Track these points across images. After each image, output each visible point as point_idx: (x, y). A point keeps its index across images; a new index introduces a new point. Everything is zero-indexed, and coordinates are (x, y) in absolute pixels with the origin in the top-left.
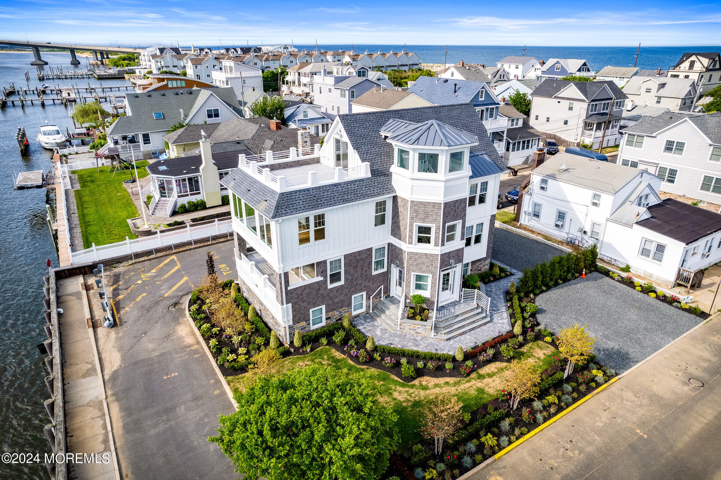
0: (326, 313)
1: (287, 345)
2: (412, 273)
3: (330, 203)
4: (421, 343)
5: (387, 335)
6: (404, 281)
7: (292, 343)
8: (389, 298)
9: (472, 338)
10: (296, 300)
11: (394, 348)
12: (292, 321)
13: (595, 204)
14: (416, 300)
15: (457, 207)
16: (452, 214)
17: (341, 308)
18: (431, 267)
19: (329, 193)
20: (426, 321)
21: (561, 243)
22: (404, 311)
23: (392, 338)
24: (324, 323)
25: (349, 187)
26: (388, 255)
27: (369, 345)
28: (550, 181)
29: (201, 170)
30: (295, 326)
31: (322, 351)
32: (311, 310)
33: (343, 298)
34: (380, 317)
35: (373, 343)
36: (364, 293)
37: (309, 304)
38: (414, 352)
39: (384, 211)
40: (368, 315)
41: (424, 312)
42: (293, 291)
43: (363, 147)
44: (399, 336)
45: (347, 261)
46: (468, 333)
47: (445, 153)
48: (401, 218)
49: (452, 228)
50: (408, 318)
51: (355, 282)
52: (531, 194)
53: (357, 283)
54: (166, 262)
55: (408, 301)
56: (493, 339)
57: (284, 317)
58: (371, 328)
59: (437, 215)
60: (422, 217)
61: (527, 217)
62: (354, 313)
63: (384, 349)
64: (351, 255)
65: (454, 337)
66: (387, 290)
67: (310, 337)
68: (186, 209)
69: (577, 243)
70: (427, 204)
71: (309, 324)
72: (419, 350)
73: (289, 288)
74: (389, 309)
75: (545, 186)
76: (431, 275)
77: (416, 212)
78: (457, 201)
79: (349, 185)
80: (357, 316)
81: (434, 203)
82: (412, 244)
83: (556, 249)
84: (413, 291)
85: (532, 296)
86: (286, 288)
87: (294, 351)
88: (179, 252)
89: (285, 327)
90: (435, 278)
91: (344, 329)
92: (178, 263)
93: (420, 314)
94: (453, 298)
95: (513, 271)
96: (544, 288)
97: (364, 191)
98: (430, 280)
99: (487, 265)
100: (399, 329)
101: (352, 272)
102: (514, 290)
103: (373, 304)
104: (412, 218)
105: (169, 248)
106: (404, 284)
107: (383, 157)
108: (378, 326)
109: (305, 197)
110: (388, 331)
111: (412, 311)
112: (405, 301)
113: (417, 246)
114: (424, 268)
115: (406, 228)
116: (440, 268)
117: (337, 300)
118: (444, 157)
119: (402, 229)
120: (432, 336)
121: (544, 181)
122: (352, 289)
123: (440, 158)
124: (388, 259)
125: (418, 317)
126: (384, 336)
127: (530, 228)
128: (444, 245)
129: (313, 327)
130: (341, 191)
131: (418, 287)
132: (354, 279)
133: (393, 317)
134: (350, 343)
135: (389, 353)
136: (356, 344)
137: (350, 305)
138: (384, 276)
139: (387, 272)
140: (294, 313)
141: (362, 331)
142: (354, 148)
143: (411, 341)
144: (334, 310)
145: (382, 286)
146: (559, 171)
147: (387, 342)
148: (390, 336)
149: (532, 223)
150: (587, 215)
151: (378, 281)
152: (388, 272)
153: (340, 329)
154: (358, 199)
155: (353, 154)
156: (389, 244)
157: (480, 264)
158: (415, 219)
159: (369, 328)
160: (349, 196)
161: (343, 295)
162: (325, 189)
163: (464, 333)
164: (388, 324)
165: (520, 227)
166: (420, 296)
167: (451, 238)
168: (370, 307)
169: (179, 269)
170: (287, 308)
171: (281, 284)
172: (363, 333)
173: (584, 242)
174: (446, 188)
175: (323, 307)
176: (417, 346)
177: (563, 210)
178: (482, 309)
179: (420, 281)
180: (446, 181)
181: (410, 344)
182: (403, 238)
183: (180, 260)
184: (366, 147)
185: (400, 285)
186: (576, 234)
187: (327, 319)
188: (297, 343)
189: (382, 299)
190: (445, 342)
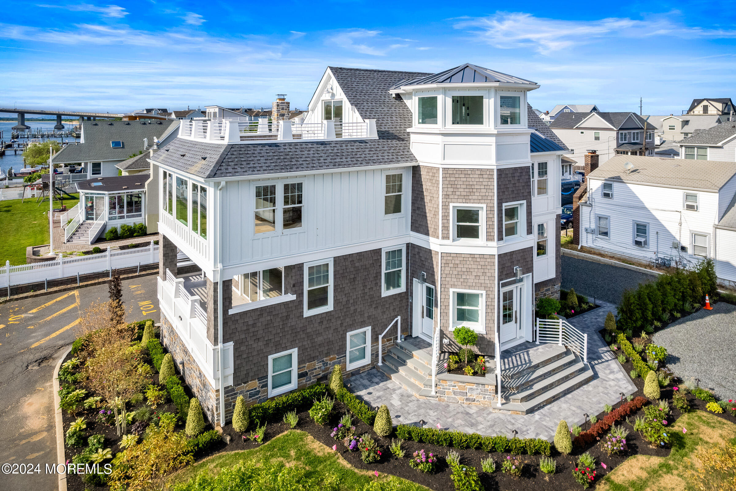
0: (300, 363)
1: (219, 429)
2: (452, 290)
3: (311, 165)
4: (480, 419)
5: (412, 406)
6: (436, 306)
7: (229, 423)
8: (411, 340)
9: (574, 408)
10: (243, 336)
11: (430, 430)
12: (232, 377)
13: (690, 207)
14: (462, 336)
15: (517, 178)
16: (510, 189)
17: (327, 355)
18: (482, 278)
19: (312, 152)
20: (483, 375)
21: (649, 266)
22: (440, 360)
23: (422, 411)
24: (293, 385)
25: (344, 147)
26: (407, 263)
27: (380, 426)
28: (616, 185)
29: (146, 186)
30: (238, 389)
31: (286, 440)
32: (271, 358)
33: (330, 336)
34: (396, 372)
35: (389, 421)
36: (368, 330)
37: (267, 345)
38: (472, 438)
39: (400, 190)
40: (374, 371)
41: (476, 360)
42: (238, 318)
43: (365, 104)
44: (435, 408)
45: (338, 268)
46: (562, 399)
47: (493, 93)
48: (427, 200)
49: (512, 213)
50: (449, 371)
51: (352, 308)
52: (591, 205)
53: (355, 311)
54: (59, 299)
55: (446, 341)
56: (614, 408)
57: (215, 371)
58: (381, 393)
59: (488, 188)
60: (463, 194)
61: (590, 236)
62: (351, 367)
63: (409, 433)
64: (345, 258)
65: (539, 407)
66: (408, 326)
67: (265, 410)
68: (117, 234)
69: (673, 264)
70: (469, 172)
71: (266, 385)
72: (479, 433)
73: (231, 312)
74: (411, 357)
75: (610, 193)
76: (484, 292)
77: (453, 185)
78: (515, 169)
79: (344, 145)
80: (356, 372)
81: (481, 170)
82: (448, 238)
83: (646, 274)
84: (453, 323)
85: (643, 335)
86: (225, 312)
87: (231, 440)
88: (87, 286)
89: (218, 391)
90: (491, 296)
91: (331, 394)
92: (78, 300)
93: (470, 362)
94: (521, 337)
95: (598, 302)
96: (659, 324)
97: (368, 155)
98: (482, 301)
99: (556, 292)
100: (433, 393)
101: (347, 288)
102: (613, 325)
103: (383, 350)
104: (446, 196)
105: (73, 280)
106: (437, 312)
107: (394, 119)
108: (394, 390)
109: (271, 154)
110: (413, 398)
111: (456, 358)
112: (441, 341)
113: (456, 243)
114: (471, 279)
115: (436, 214)
116: (500, 279)
117: (319, 340)
118: (492, 101)
119: (429, 216)
120: (499, 405)
121: (607, 186)
122: (348, 320)
123: (485, 101)
124: (407, 270)
125: (468, 369)
126: (407, 409)
127: (597, 251)
128: (502, 239)
129: (273, 393)
130: (331, 151)
131: (462, 316)
132: (351, 301)
133: (421, 372)
134: (343, 421)
135: (421, 441)
136: (353, 423)
137: (342, 350)
138: (401, 300)
139: (406, 293)
140: (238, 362)
141: (366, 398)
142: (352, 104)
143: (460, 416)
144: (313, 359)
145: (399, 318)
146: (625, 172)
147: (415, 420)
148: (419, 407)
149: (600, 244)
150: (680, 224)
151: (392, 308)
152: (409, 294)
153: (324, 394)
154: (359, 165)
155: (351, 112)
156: (408, 245)
157: (547, 290)
158: (451, 197)
159: (378, 394)
160: (344, 160)
161: (331, 331)
162: (304, 146)
163: (555, 399)
164: (412, 386)
165: (583, 249)
166: (467, 331)
167: (511, 231)
168: (377, 356)
169: (75, 308)
170: (224, 351)
171: (215, 302)
172: (367, 403)
173: (685, 262)
174: (498, 146)
175: (294, 352)
176: (472, 425)
177: (642, 220)
178: (576, 356)
179: (464, 305)
180: (498, 135)
181: (459, 421)
182: (431, 231)
183: (81, 296)
184: (370, 105)
185: (430, 314)
186: (669, 253)
187: (300, 376)
188: (237, 424)
189: (399, 341)
190: (526, 417)
